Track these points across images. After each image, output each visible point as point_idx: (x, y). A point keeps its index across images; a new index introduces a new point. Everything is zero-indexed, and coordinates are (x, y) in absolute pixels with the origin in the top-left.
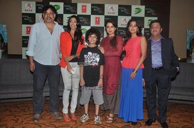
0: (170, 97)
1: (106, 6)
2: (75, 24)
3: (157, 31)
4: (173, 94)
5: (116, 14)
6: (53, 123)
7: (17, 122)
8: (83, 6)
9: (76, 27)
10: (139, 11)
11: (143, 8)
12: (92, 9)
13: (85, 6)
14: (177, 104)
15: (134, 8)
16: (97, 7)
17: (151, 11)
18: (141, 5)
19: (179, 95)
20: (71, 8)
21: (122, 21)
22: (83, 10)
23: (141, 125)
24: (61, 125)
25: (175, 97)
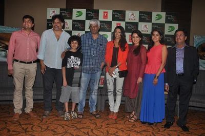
0: (191, 104)
1: (127, 12)
2: (120, 34)
3: (181, 39)
4: (193, 101)
5: (137, 21)
6: (75, 125)
7: (42, 121)
8: (105, 12)
9: (120, 37)
10: (159, 17)
11: (164, 14)
12: (113, 16)
13: (107, 13)
14: (196, 111)
15: (154, 14)
16: (118, 13)
17: (172, 18)
18: (162, 11)
19: (199, 102)
20: (92, 14)
21: (143, 27)
22: (104, 16)
23: (159, 130)
24: (82, 127)
25: (194, 104)
